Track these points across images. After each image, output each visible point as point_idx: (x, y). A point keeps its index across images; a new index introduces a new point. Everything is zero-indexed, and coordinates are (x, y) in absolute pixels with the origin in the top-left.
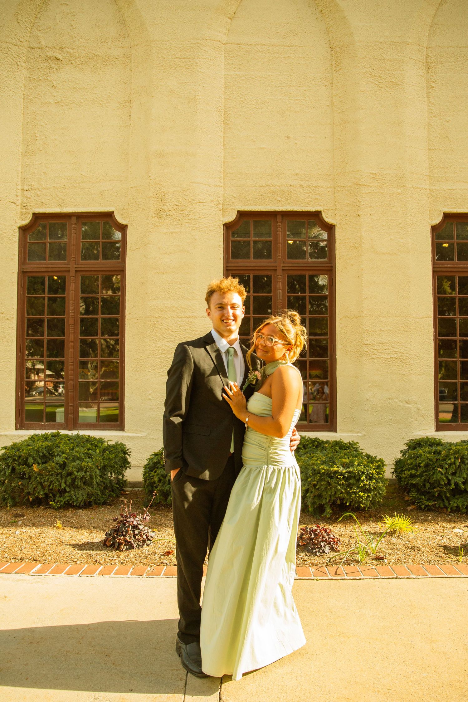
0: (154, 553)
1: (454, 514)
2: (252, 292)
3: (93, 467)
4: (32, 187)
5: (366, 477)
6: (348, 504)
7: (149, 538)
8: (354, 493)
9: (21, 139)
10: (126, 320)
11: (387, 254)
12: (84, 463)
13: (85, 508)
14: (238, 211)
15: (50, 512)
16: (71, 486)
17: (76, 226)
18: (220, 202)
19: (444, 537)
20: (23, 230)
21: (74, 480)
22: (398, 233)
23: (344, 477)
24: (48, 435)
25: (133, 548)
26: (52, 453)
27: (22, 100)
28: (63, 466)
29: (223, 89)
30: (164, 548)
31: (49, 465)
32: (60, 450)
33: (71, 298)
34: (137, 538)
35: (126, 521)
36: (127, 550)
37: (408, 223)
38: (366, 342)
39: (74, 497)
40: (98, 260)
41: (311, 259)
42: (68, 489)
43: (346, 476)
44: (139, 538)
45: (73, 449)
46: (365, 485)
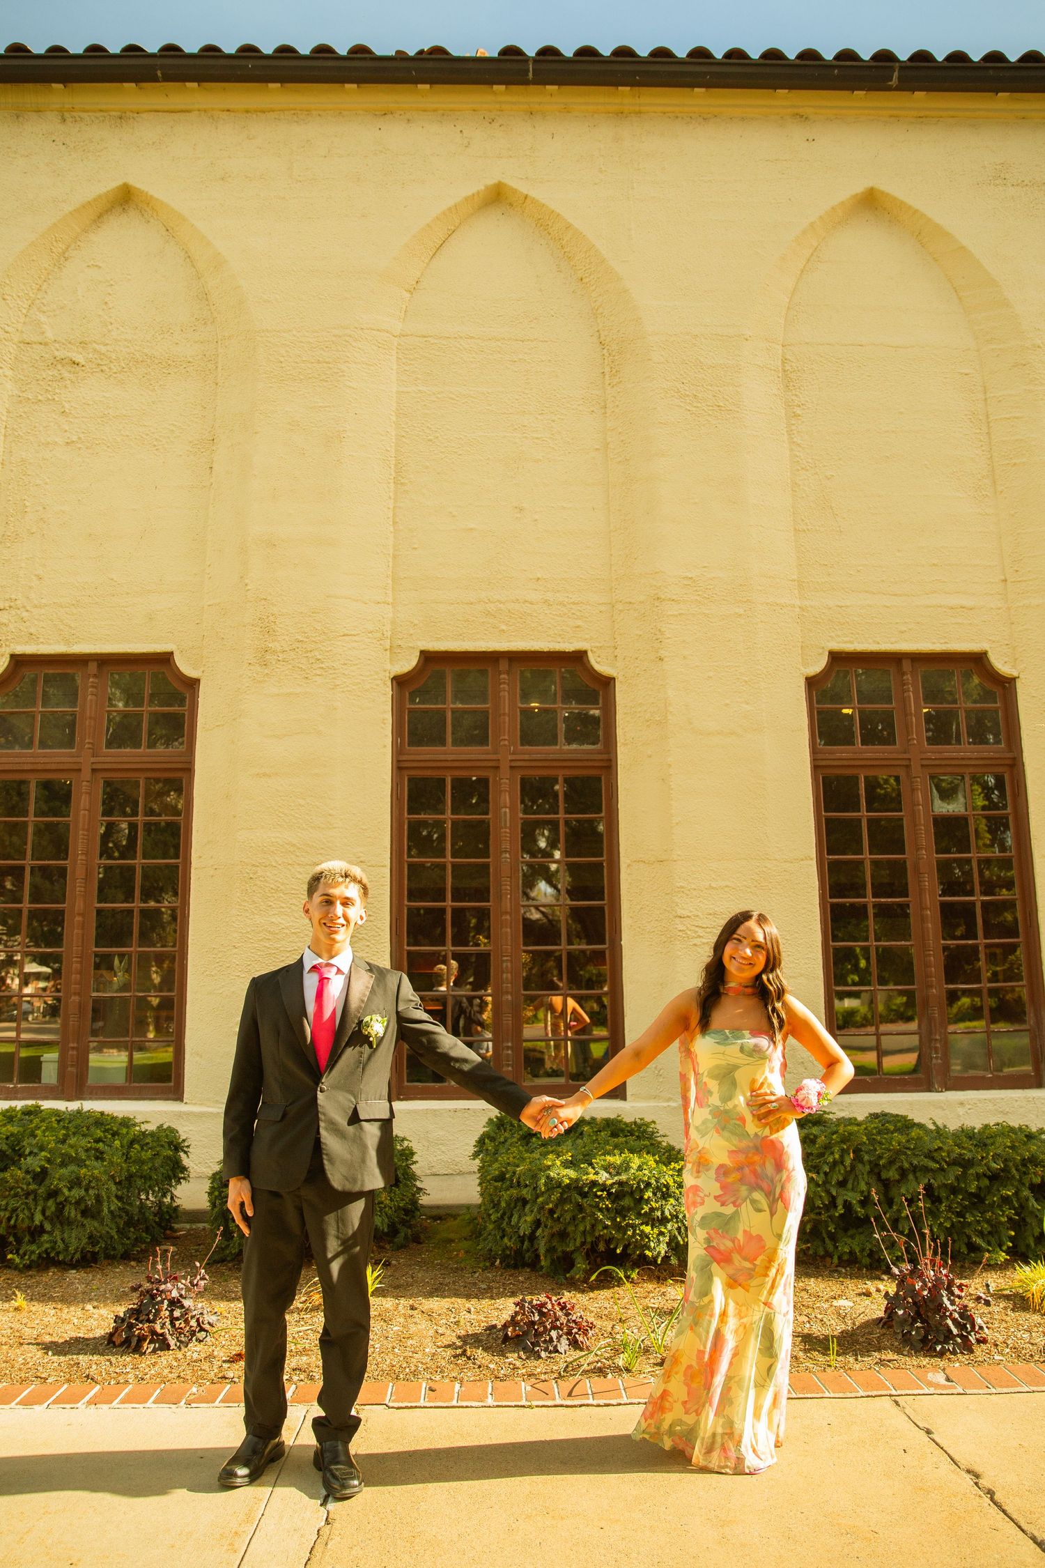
0: (210, 1357)
1: (845, 1267)
2: (449, 811)
3: (104, 1178)
4: (12, 604)
5: (655, 1194)
6: (618, 1251)
7: (204, 1326)
8: (632, 1227)
10: (193, 871)
11: (719, 734)
12: (83, 1171)
13: (83, 1267)
14: (422, 652)
15: (8, 1276)
16: (55, 1219)
17: (97, 680)
18: (385, 633)
19: (813, 1315)
21: (61, 1207)
22: (740, 693)
23: (609, 1194)
24: (15, 1111)
25: (168, 1347)
26: (20, 1149)
28: (41, 1176)
29: (394, 418)
30: (233, 1348)
31: (12, 1176)
32: (37, 1144)
33: (81, 825)
34: (177, 1326)
35: (157, 1290)
36: (154, 1351)
37: (759, 672)
38: (680, 912)
39: (60, 1243)
40: (140, 748)
41: (569, 744)
42: (48, 1227)
43: (614, 1191)
44: (183, 1325)
45: (63, 1142)
46: (652, 1210)
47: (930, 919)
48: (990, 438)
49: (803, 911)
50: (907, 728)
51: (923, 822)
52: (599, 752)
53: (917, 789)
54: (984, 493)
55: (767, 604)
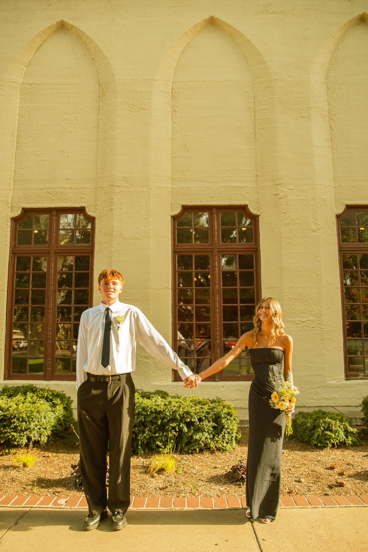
14: (22, 208)
18: (9, 201)
22: (142, 222)
29: (17, 117)
37: (150, 214)
41: (78, 243)
47: (218, 313)
48: (255, 118)
49: (164, 309)
50: (213, 237)
51: (218, 274)
52: (90, 247)
54: (251, 140)
55: (156, 187)
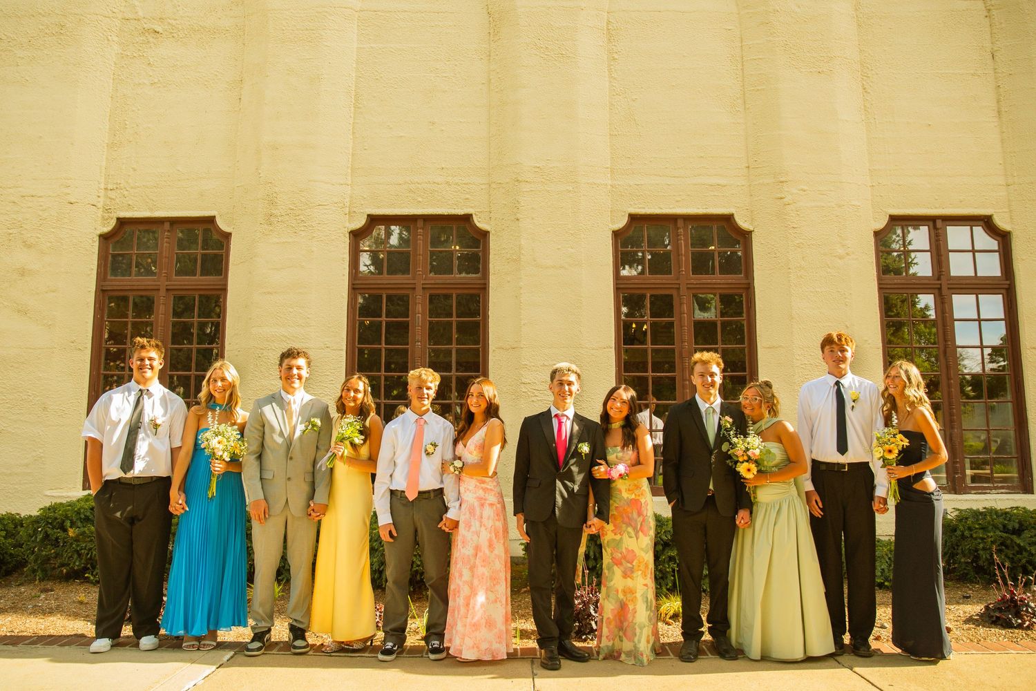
2: (384, 316)
4: (118, 186)
9: (108, 127)
10: (226, 352)
11: (553, 267)
14: (368, 215)
17: (169, 234)
18: (345, 204)
20: (104, 238)
22: (567, 241)
27: (111, 81)
29: (354, 65)
33: (159, 324)
38: (524, 381)
40: (195, 275)
48: (743, 72)
49: (604, 381)
50: (679, 264)
51: (686, 324)
52: (480, 279)
53: (684, 303)
54: (737, 109)
55: (588, 183)
